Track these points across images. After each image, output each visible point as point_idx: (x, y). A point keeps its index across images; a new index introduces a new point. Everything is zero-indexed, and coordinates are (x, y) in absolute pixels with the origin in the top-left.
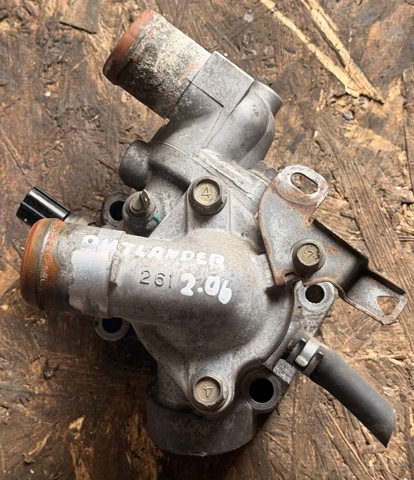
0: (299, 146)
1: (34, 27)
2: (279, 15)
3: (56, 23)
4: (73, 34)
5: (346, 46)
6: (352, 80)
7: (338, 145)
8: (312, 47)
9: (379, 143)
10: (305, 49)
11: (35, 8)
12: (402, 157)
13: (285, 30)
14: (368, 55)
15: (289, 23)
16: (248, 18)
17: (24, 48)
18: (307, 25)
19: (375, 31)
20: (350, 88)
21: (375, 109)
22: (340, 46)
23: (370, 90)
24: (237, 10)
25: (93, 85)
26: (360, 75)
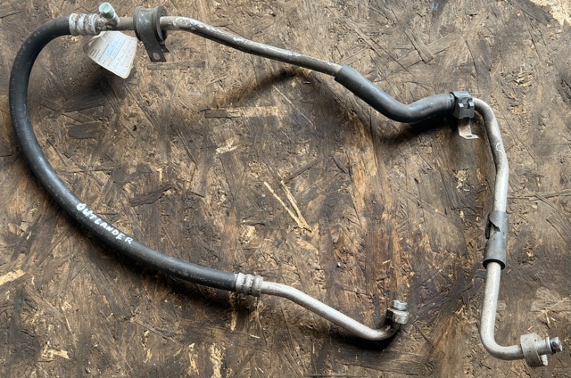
0: (280, 246)
1: (181, 193)
2: (275, 195)
3: (189, 192)
4: (196, 197)
5: (300, 209)
6: (301, 222)
7: (295, 246)
8: (286, 208)
9: (309, 246)
10: (284, 209)
11: (182, 185)
12: (317, 253)
13: (277, 202)
14: (307, 213)
15: (279, 199)
16: (264, 195)
17: (176, 201)
18: (285, 200)
19: (310, 204)
20: (300, 225)
21: (309, 234)
22: (297, 209)
23: (307, 226)
24: (259, 192)
25: (203, 218)
26: (304, 220)
